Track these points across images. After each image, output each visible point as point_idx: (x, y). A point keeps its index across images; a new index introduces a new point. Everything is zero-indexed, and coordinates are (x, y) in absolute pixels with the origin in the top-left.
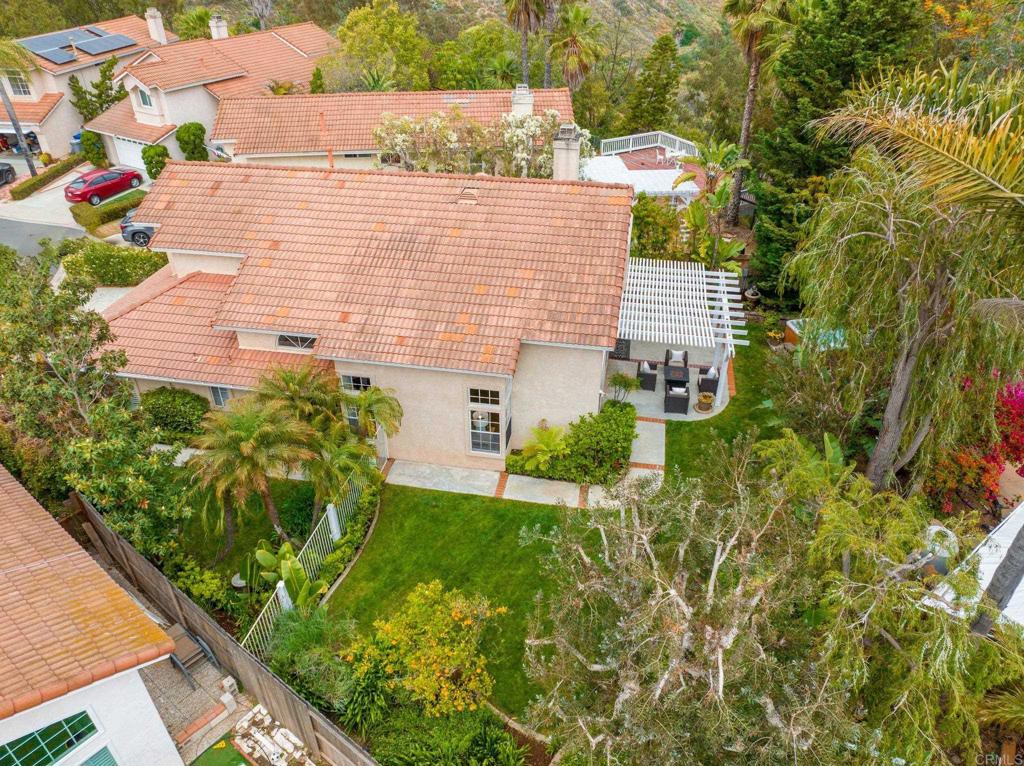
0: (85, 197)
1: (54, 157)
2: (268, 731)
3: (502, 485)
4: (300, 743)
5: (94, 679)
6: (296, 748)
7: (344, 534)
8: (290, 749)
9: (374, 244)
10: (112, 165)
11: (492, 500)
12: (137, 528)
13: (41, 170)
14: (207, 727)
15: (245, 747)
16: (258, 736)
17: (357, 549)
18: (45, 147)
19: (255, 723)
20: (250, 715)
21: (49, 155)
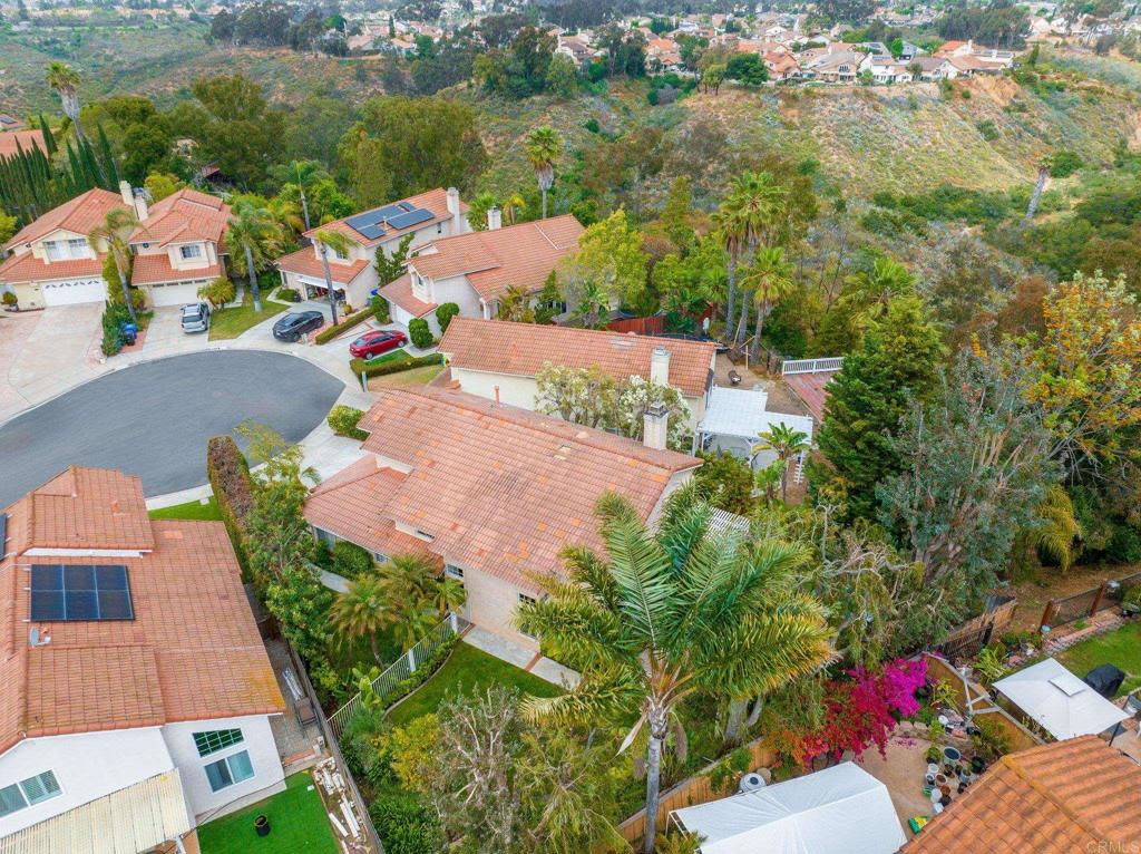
0: (361, 354)
1: (354, 308)
2: (332, 772)
3: (533, 663)
4: (343, 784)
5: (245, 714)
6: (341, 786)
7: (417, 669)
8: (338, 786)
9: (491, 477)
10: (391, 322)
11: (523, 671)
12: (295, 639)
13: (342, 320)
14: (302, 760)
15: (317, 777)
16: (325, 774)
17: (423, 681)
18: (349, 299)
19: (326, 766)
20: (325, 761)
21: (350, 307)
